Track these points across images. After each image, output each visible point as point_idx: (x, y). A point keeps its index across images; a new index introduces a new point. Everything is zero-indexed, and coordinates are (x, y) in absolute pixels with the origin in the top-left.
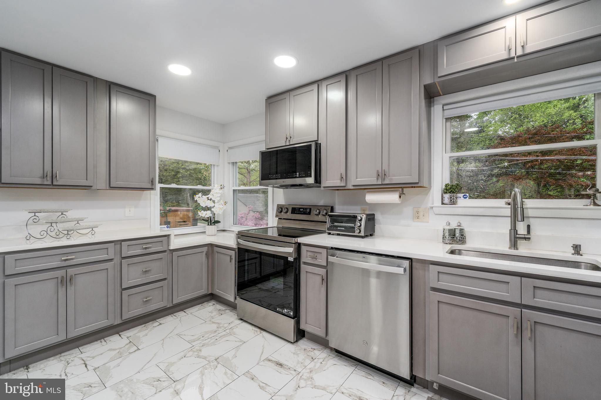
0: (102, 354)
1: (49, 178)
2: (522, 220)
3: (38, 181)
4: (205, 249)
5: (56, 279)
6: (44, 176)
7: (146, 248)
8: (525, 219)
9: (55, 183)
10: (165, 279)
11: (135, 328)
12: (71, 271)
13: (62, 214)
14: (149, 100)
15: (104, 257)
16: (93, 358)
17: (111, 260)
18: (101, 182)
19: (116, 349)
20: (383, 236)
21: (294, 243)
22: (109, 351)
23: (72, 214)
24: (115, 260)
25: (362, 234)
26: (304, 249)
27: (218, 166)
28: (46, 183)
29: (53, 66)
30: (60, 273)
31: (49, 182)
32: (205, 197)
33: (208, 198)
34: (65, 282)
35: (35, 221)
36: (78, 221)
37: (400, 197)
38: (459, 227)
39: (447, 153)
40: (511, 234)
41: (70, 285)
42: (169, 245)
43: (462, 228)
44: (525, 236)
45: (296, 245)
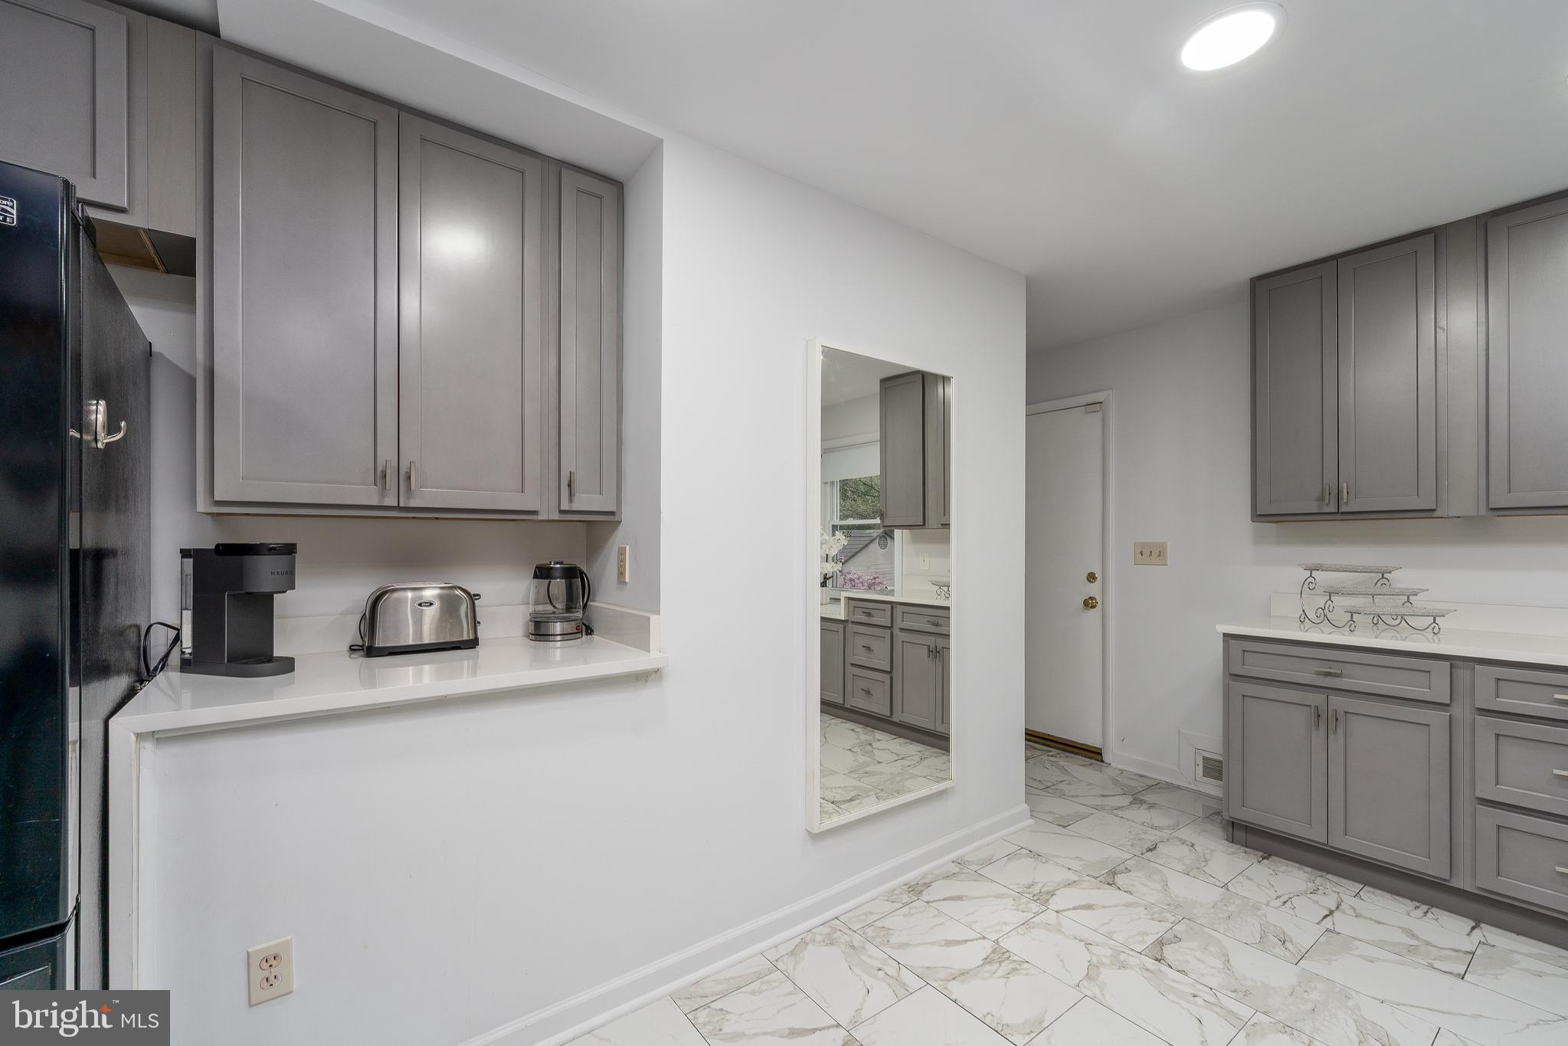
0: (1380, 923)
1: (1333, 500)
3: (1313, 507)
5: (1308, 709)
9: (1343, 509)
11: (1452, 915)
12: (1338, 702)
13: (1383, 577)
15: (1420, 692)
16: (1356, 916)
17: (1439, 705)
19: (1417, 938)
22: (1400, 930)
24: (1456, 710)
28: (1323, 509)
30: (1316, 699)
31: (1333, 508)
34: (1324, 720)
35: (1312, 586)
36: (1409, 595)
41: (1338, 730)
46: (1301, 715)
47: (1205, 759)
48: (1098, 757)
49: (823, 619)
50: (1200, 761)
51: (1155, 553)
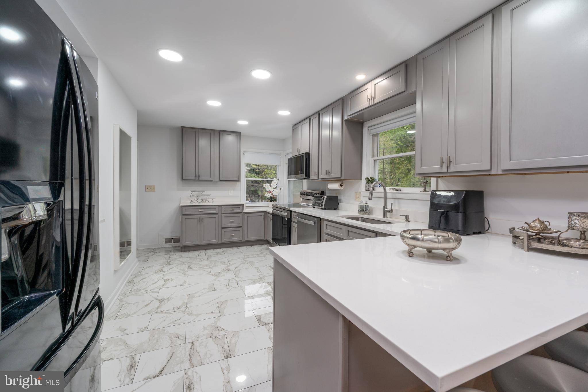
1: (197, 177)
2: (370, 199)
3: (194, 178)
4: (263, 214)
5: (197, 219)
6: (195, 177)
7: (232, 210)
8: (372, 198)
9: (199, 179)
10: (241, 227)
12: (203, 216)
13: (202, 192)
14: (237, 135)
15: (214, 212)
17: (217, 214)
18: (216, 179)
20: (342, 210)
21: (288, 210)
23: (206, 193)
24: (219, 214)
25: (323, 207)
26: (293, 213)
27: (280, 166)
28: (196, 179)
29: (198, 129)
30: (199, 216)
31: (197, 179)
32: (268, 185)
33: (270, 186)
34: (200, 220)
35: (193, 195)
36: (208, 196)
37: (341, 186)
38: (366, 204)
39: (373, 157)
40: (384, 209)
41: (202, 222)
42: (243, 210)
43: (368, 205)
44: (390, 210)
45: (289, 212)
46: (196, 220)
47: (166, 239)
50: (164, 239)
51: (152, 188)
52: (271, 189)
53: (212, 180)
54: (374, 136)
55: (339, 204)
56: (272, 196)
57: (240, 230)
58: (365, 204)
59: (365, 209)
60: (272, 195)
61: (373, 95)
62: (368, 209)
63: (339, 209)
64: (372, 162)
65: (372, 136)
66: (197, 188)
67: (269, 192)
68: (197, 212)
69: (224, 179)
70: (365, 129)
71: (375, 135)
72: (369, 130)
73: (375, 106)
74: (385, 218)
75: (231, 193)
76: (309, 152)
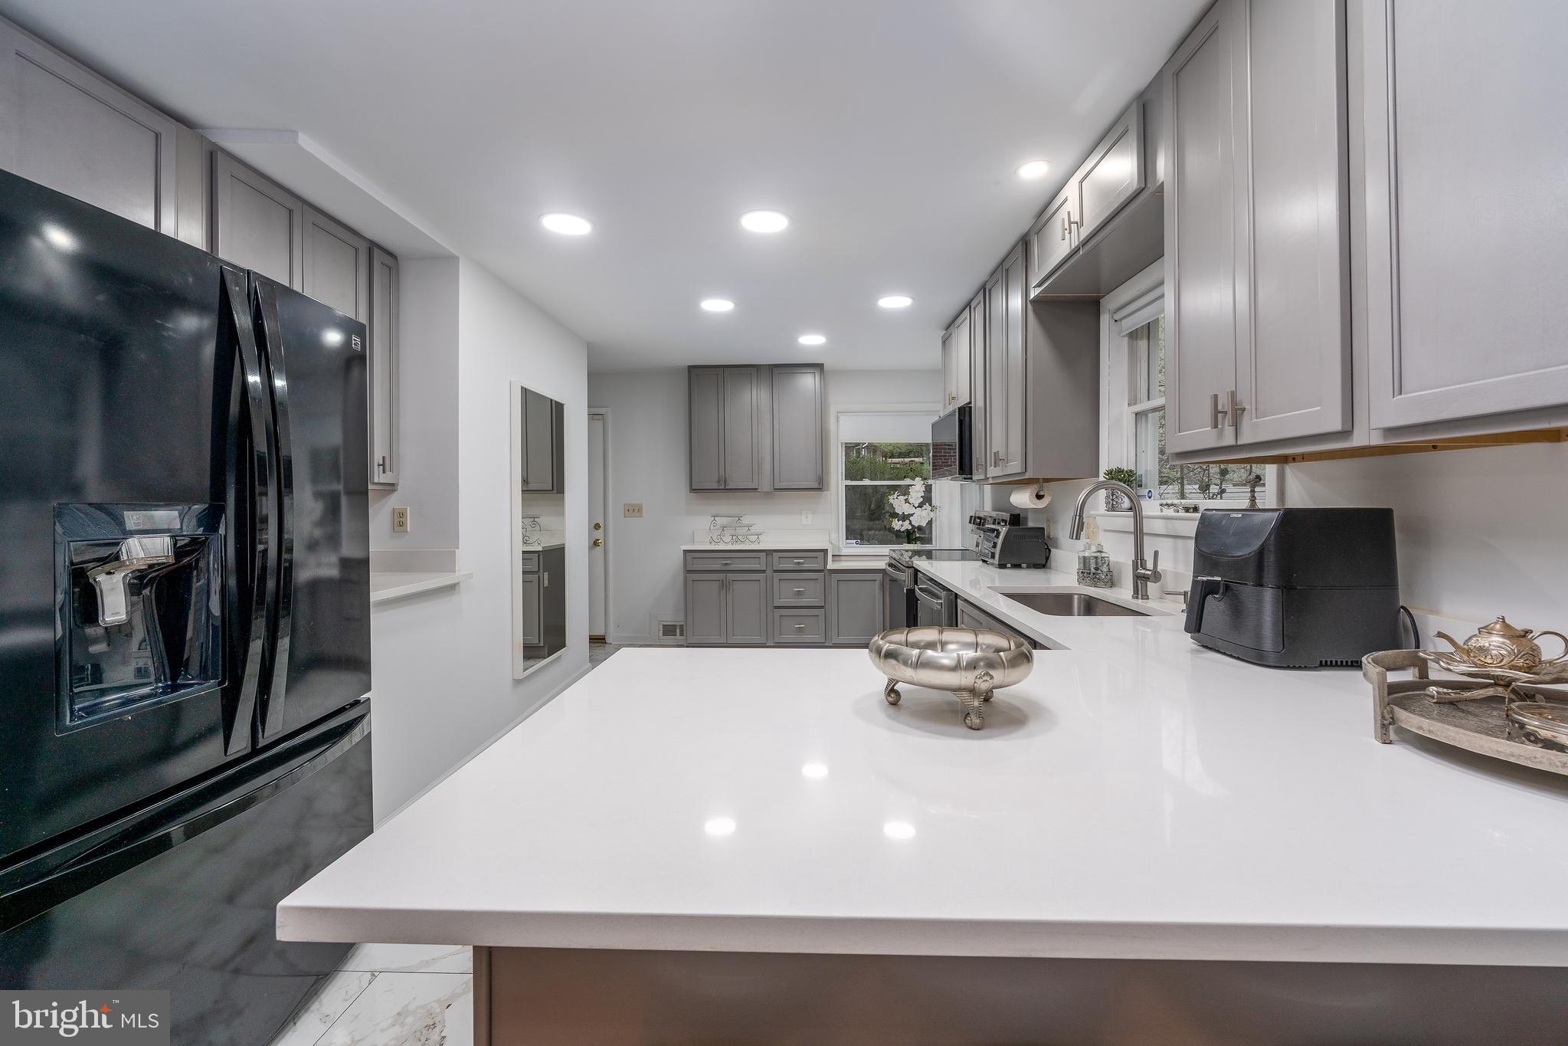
1: (723, 482)
3: (715, 486)
4: (879, 576)
5: (718, 582)
6: (719, 481)
7: (798, 563)
9: (727, 486)
10: (821, 607)
12: (731, 576)
13: (741, 518)
14: (819, 371)
15: (757, 566)
17: (763, 571)
18: (766, 486)
23: (745, 520)
24: (768, 571)
25: (996, 561)
29: (724, 367)
30: (722, 576)
31: (722, 487)
32: (902, 498)
33: (906, 500)
34: (724, 586)
35: (715, 525)
36: (749, 526)
37: (1039, 497)
38: (1099, 554)
39: (1135, 404)
40: (1135, 567)
41: (729, 589)
42: (825, 563)
43: (1103, 555)
44: (1150, 573)
45: (912, 570)
46: (715, 586)
47: (664, 625)
48: (604, 641)
49: (524, 552)
50: (661, 626)
51: (636, 511)
52: (905, 509)
53: (757, 489)
54: (1133, 336)
55: (1050, 551)
56: (910, 527)
57: (817, 616)
58: (1095, 555)
59: (1093, 570)
60: (910, 523)
61: (1075, 217)
62: (1105, 569)
63: (1050, 568)
64: (1128, 421)
65: (1127, 338)
66: (726, 507)
67: (905, 517)
68: (717, 567)
69: (783, 485)
70: (1105, 320)
71: (1139, 332)
72: (1116, 321)
73: (1087, 248)
74: (1137, 598)
75: (807, 519)
76: (970, 403)
